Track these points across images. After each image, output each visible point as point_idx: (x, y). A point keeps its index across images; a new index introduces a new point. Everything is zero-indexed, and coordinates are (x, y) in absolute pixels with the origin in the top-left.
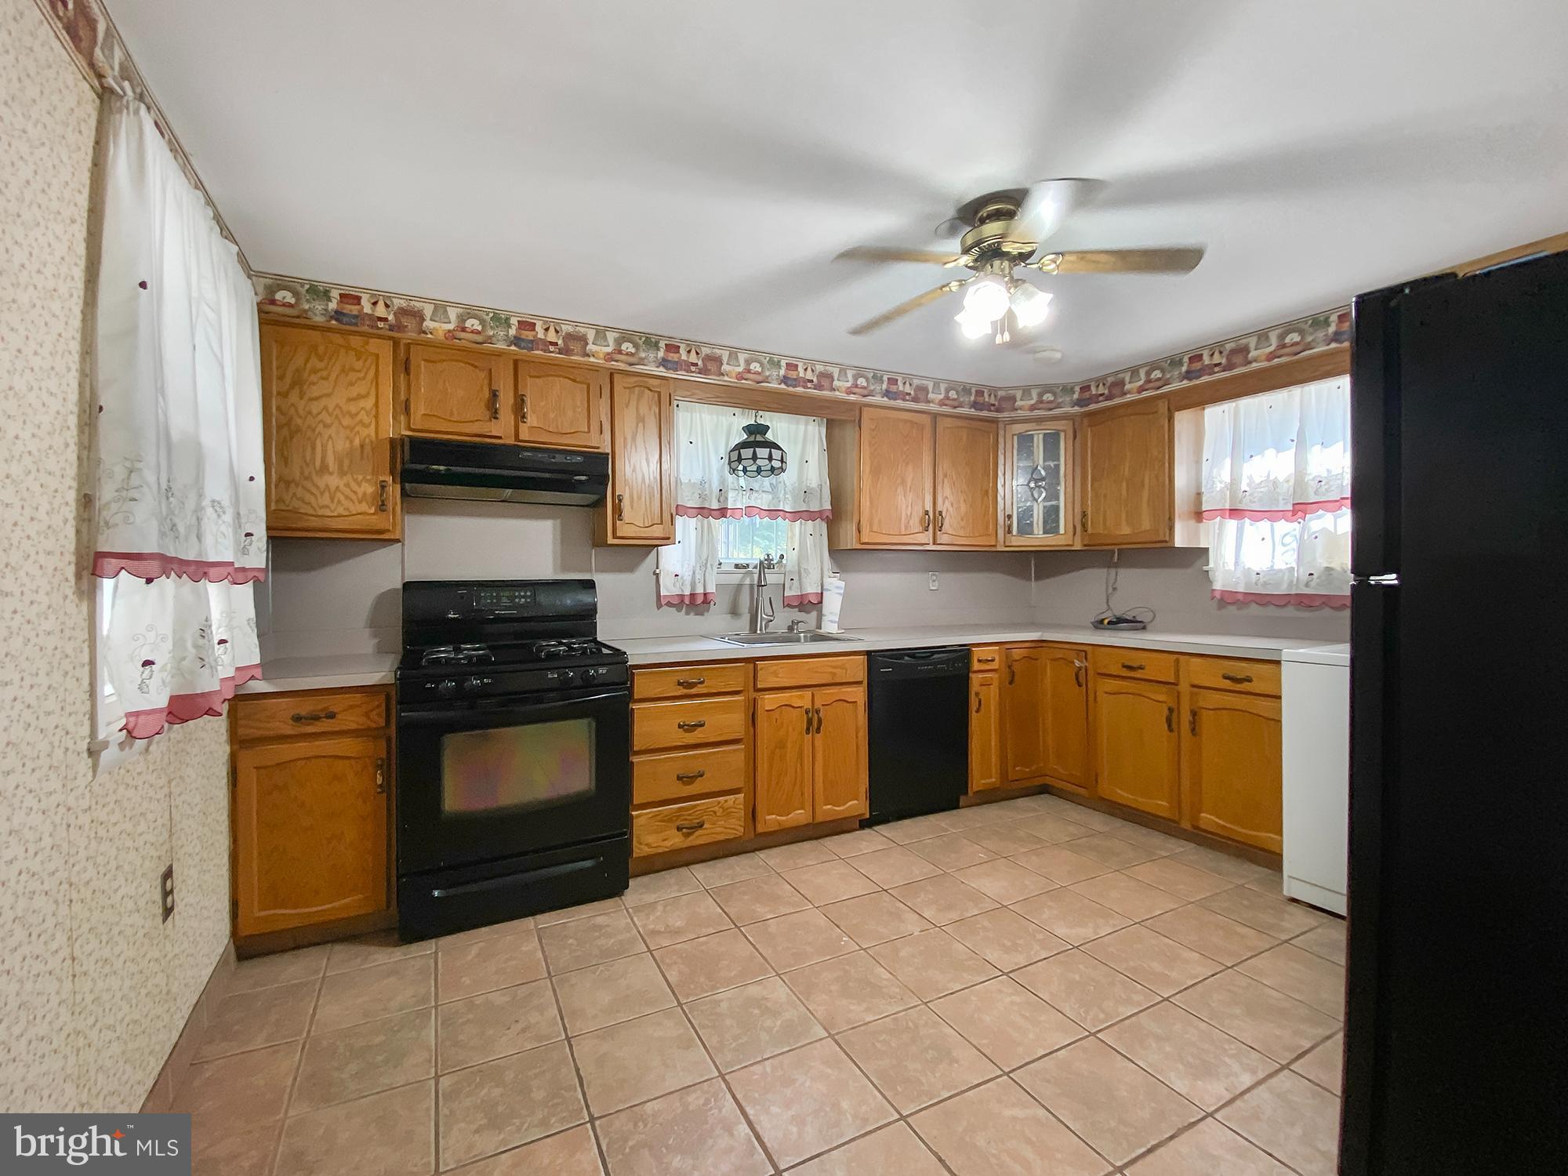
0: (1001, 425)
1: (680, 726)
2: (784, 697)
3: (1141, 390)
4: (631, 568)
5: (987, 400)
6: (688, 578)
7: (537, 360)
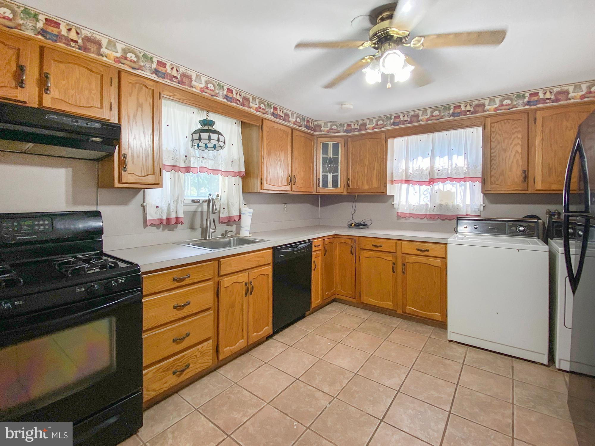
0: (315, 137)
1: (174, 307)
2: (234, 278)
3: (373, 128)
4: (125, 202)
5: (310, 125)
6: (165, 209)
7: (59, 49)
